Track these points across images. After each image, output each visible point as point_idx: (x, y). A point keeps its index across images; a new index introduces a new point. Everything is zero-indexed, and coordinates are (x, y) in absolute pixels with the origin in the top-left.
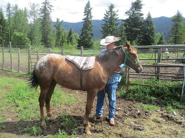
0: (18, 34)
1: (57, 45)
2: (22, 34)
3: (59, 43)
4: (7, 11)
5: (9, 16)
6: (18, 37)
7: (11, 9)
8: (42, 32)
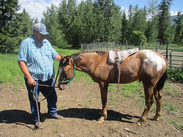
0: (136, 32)
1: (175, 41)
2: (140, 32)
3: (178, 39)
4: (128, 12)
5: (130, 16)
6: (135, 35)
7: (132, 10)
8: (159, 28)
